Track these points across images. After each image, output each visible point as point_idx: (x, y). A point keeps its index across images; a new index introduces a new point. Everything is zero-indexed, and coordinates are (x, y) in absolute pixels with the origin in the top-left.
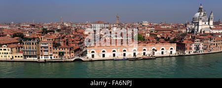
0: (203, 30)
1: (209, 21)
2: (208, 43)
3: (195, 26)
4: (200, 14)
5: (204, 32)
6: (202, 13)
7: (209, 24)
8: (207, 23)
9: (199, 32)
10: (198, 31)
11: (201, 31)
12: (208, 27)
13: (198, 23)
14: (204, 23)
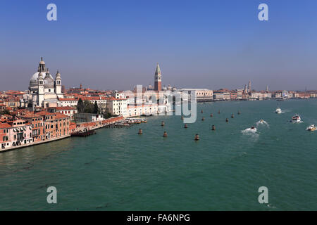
0: (45, 103)
1: (55, 87)
2: (40, 125)
3: (33, 95)
4: (39, 75)
5: (47, 105)
6: (44, 74)
7: (55, 91)
8: (52, 90)
9: (40, 105)
10: (38, 104)
11: (43, 104)
12: (55, 96)
13: (38, 89)
14: (47, 90)
